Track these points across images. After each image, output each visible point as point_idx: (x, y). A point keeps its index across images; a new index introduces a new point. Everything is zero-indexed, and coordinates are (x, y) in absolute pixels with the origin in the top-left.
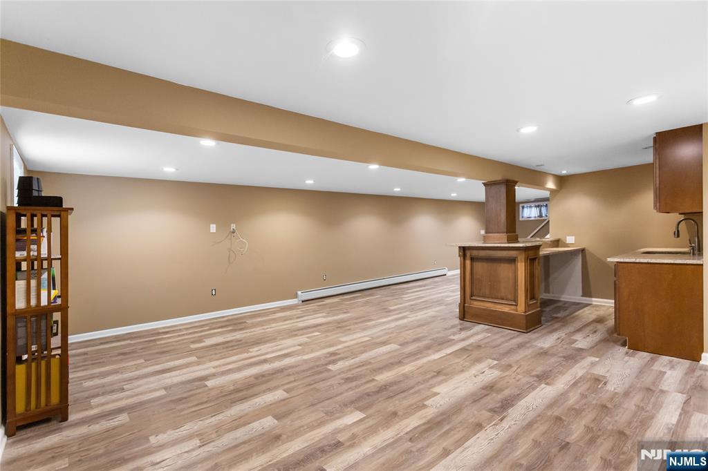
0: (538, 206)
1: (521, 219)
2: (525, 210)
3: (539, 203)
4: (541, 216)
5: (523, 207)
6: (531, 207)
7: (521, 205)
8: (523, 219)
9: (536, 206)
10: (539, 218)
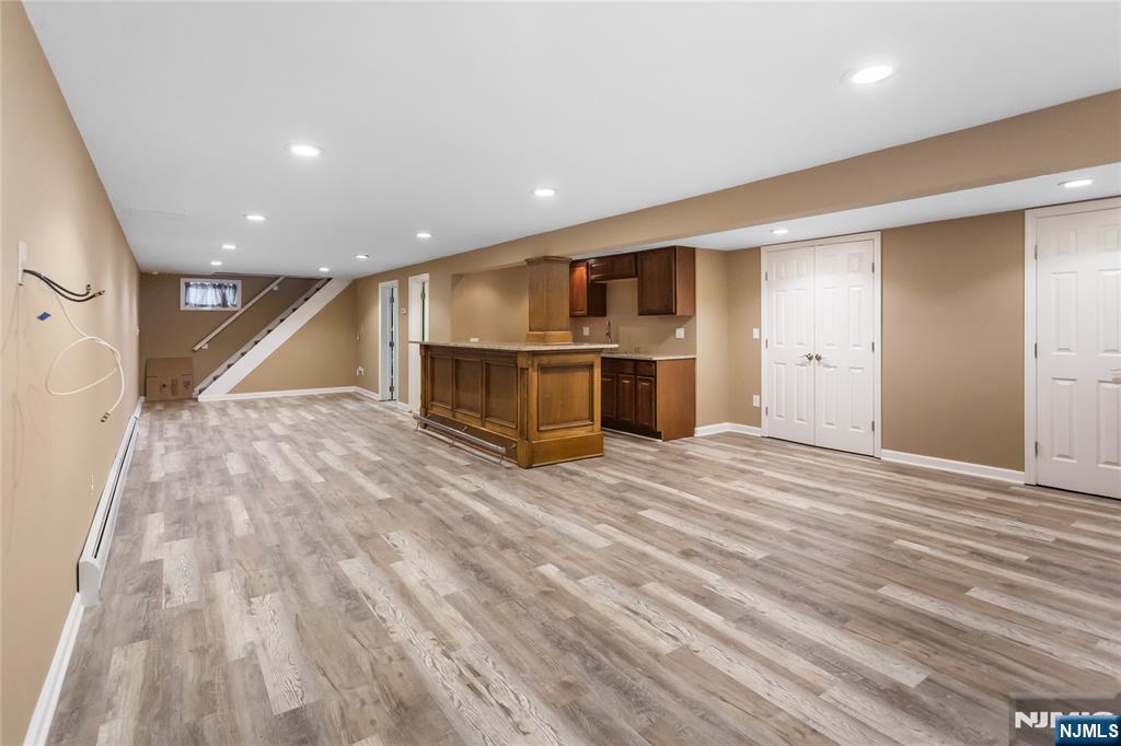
0: (220, 286)
1: (183, 307)
2: (192, 291)
3: (225, 282)
4: (224, 303)
5: (188, 285)
6: (203, 286)
7: (183, 281)
8: (188, 308)
9: (214, 286)
10: (220, 309)
